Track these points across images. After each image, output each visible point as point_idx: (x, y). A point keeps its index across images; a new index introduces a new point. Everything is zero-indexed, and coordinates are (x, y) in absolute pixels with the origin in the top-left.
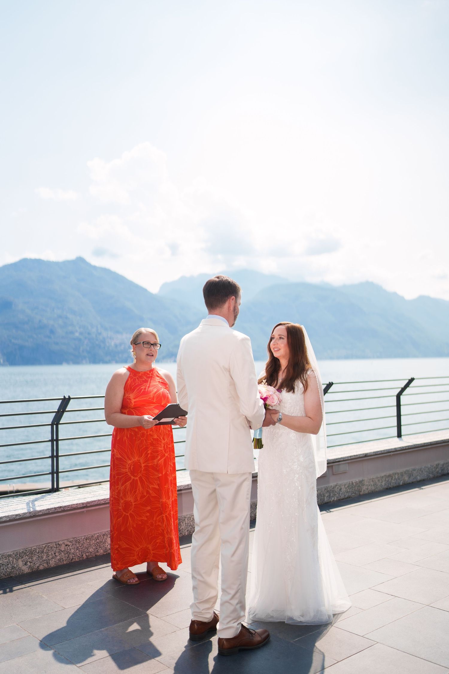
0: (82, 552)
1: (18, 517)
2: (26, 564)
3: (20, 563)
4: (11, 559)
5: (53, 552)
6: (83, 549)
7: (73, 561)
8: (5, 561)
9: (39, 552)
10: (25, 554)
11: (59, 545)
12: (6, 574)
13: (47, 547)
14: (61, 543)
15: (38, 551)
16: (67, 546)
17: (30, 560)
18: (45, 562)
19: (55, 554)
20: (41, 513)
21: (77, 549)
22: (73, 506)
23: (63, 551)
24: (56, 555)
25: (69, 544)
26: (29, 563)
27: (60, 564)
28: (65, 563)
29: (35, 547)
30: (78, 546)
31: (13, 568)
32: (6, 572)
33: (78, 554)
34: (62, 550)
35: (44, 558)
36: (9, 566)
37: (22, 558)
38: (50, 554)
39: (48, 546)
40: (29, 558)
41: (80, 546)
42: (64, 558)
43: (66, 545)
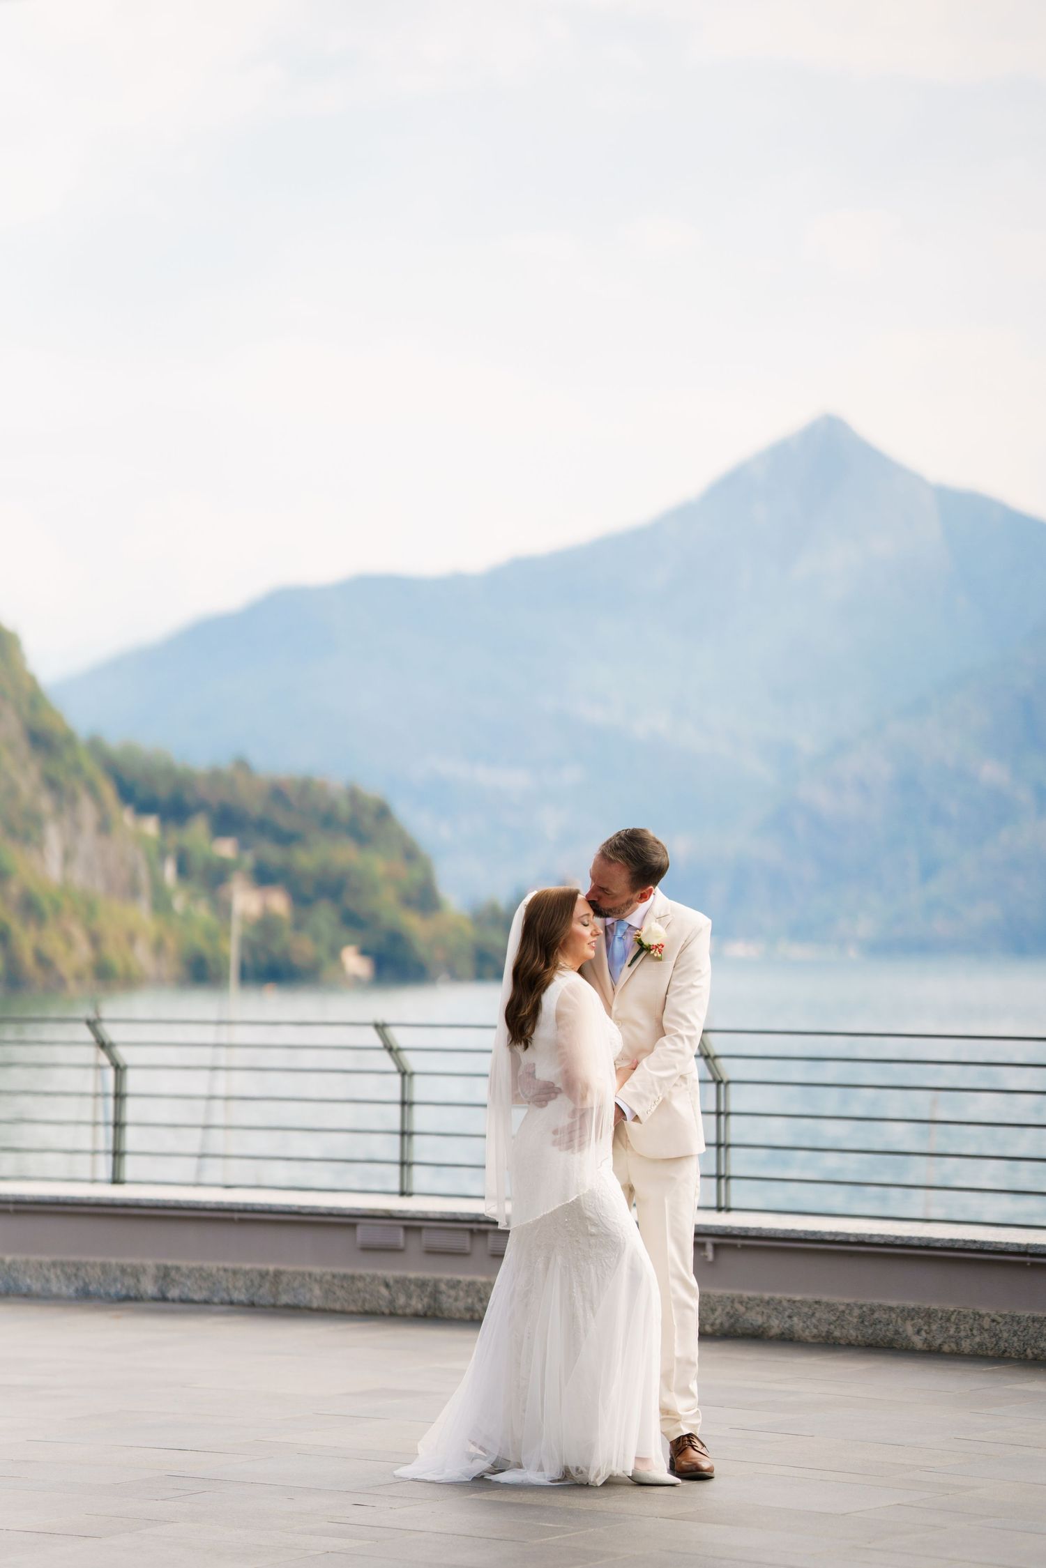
0: (1024, 1344)
1: (898, 1242)
2: (918, 1332)
3: (909, 1329)
4: (894, 1316)
5: (967, 1326)
6: (1027, 1338)
7: (1005, 1356)
8: (884, 1316)
9: (941, 1319)
10: (918, 1313)
11: (980, 1316)
12: (885, 1341)
13: (956, 1313)
14: (983, 1312)
15: (940, 1316)
16: (995, 1323)
17: (926, 1328)
18: (953, 1340)
19: (971, 1330)
20: (938, 1245)
21: (1015, 1334)
22: (999, 1246)
23: (986, 1330)
24: (973, 1335)
25: (999, 1319)
26: (923, 1333)
27: (980, 1352)
28: (990, 1353)
29: (936, 1308)
30: (1016, 1328)
31: (897, 1332)
32: (885, 1336)
33: (1015, 1345)
34: (986, 1327)
35: (952, 1331)
36: (890, 1327)
37: (912, 1319)
38: (962, 1327)
39: (959, 1312)
40: (924, 1325)
41: (1021, 1330)
42: (989, 1345)
43: (993, 1321)
